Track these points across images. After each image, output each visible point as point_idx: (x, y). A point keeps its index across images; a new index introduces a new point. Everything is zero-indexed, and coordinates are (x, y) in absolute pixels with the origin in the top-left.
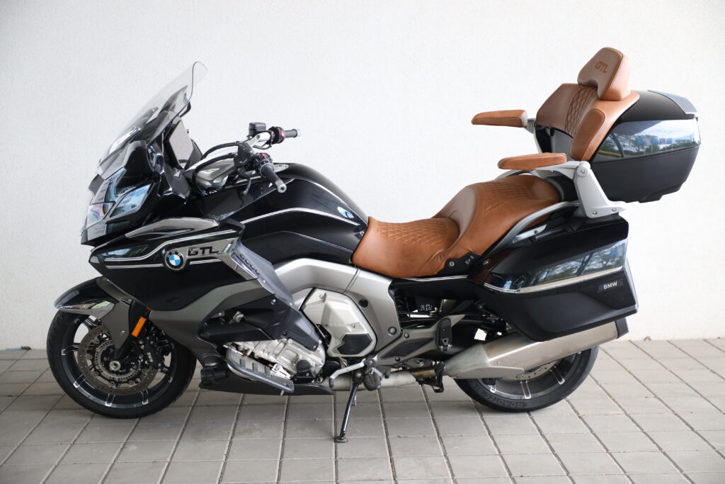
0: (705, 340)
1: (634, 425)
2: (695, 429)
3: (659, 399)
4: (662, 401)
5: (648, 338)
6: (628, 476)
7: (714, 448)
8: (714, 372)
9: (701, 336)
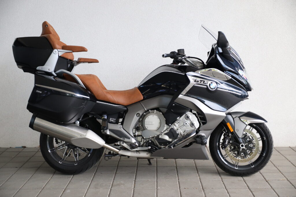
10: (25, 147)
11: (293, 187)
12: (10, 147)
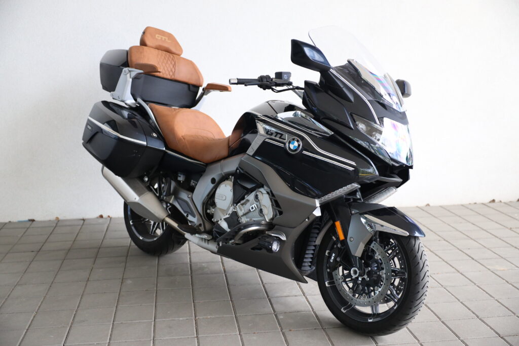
0: (462, 205)
1: (438, 257)
2: (475, 258)
3: (447, 241)
4: (449, 243)
5: (428, 205)
6: (445, 288)
7: (489, 269)
8: (474, 224)
9: (459, 203)
10: (33, 221)
11: (441, 260)
12: (10, 222)
